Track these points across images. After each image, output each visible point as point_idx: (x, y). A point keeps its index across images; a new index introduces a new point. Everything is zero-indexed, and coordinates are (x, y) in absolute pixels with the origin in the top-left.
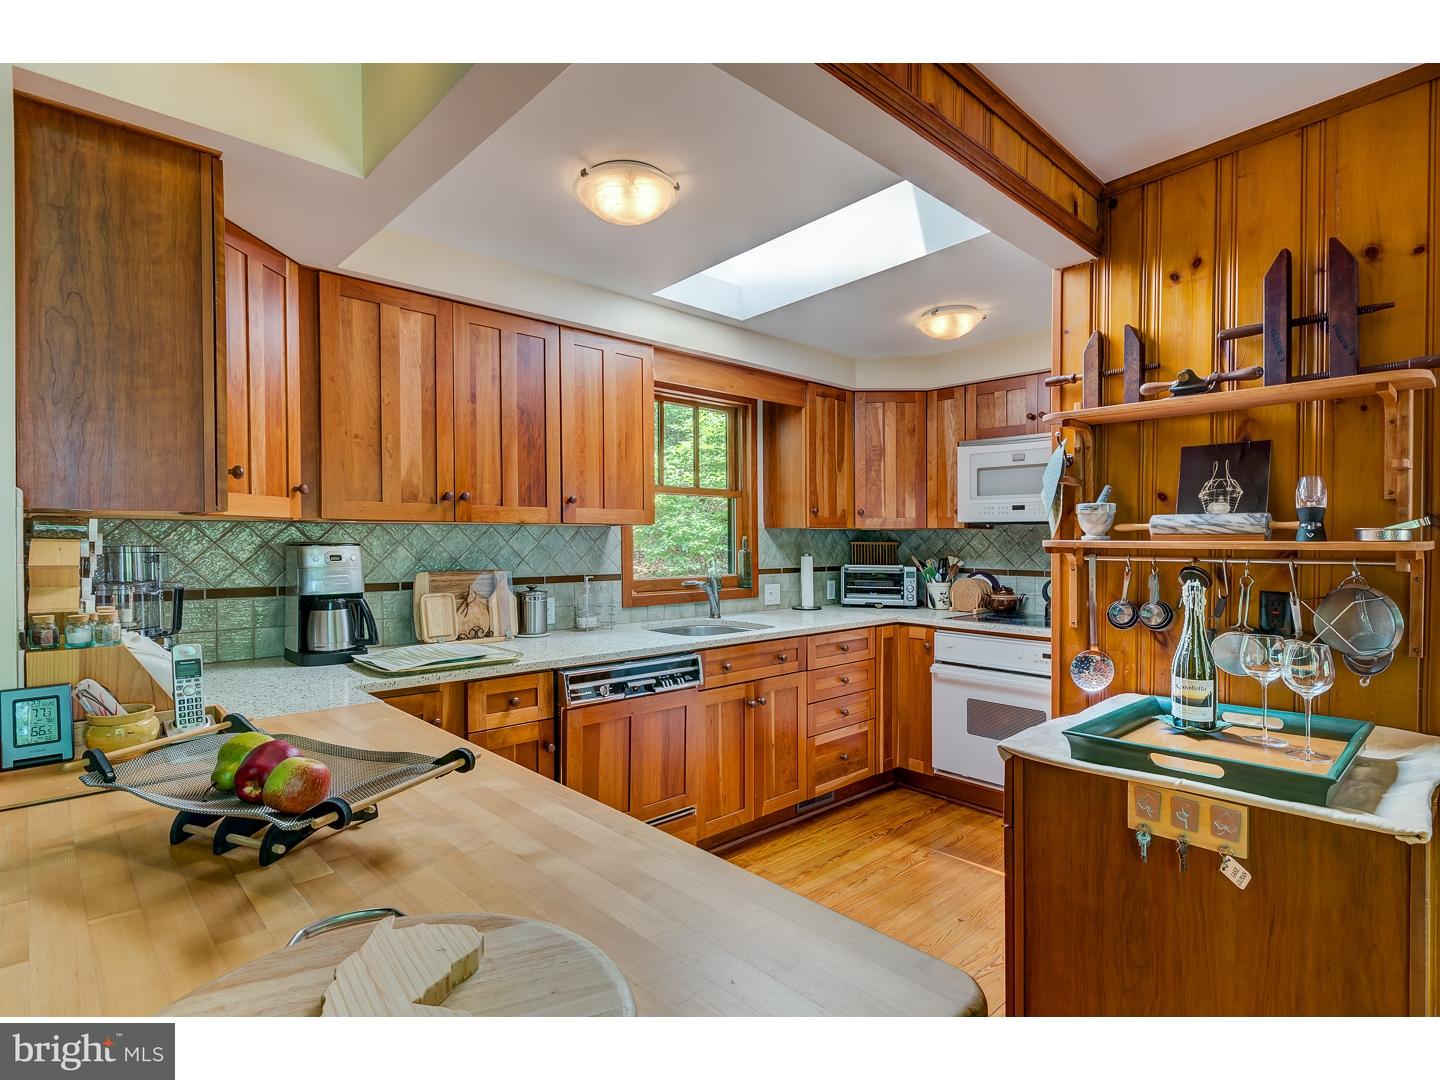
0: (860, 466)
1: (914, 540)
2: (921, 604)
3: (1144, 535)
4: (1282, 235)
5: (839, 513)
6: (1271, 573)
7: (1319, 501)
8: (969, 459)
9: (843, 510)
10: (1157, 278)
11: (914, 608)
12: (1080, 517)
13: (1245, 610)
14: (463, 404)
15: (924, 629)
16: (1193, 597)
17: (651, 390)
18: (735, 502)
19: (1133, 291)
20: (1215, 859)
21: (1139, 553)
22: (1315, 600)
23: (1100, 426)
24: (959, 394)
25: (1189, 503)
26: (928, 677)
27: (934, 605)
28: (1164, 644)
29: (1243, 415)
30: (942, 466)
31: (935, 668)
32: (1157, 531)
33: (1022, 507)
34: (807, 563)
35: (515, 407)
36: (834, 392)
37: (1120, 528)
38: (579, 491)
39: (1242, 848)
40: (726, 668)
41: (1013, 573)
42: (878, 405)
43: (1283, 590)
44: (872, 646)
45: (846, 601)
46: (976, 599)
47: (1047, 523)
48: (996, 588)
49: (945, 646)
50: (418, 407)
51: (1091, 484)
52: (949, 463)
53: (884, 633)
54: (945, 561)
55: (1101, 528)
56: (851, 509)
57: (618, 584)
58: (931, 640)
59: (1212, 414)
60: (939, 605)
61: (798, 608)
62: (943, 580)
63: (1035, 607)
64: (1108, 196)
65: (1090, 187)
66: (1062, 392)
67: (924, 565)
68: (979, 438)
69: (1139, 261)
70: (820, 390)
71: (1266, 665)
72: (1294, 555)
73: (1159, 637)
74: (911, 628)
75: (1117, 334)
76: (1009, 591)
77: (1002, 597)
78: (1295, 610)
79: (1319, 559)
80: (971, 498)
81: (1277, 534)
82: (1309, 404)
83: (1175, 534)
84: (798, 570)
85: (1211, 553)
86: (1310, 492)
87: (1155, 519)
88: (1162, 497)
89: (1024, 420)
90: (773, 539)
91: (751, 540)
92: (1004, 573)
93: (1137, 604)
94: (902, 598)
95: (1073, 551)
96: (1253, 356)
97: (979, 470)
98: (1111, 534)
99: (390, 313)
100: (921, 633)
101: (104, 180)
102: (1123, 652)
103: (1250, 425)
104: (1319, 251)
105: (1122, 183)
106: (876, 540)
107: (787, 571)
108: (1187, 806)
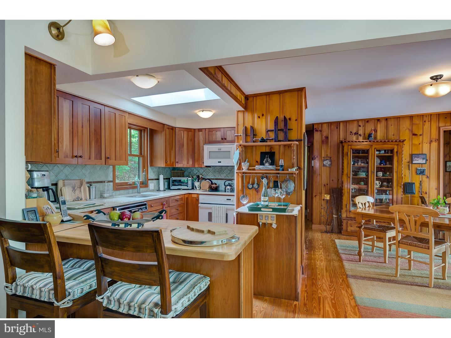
0: (177, 149)
1: (189, 170)
2: (193, 189)
3: (254, 170)
4: (276, 113)
5: (172, 162)
6: (275, 177)
7: (283, 164)
8: (207, 148)
9: (173, 162)
10: (256, 116)
11: (191, 189)
12: (242, 165)
13: (271, 185)
14: (80, 129)
15: (196, 195)
16: (265, 181)
17: (127, 126)
18: (141, 158)
19: (252, 118)
20: (271, 224)
21: (253, 173)
22: (283, 182)
23: (245, 146)
24: (204, 131)
25: (262, 164)
26: (198, 207)
27: (196, 188)
28: (257, 192)
29: (271, 147)
30: (199, 150)
31: (200, 205)
32: (257, 169)
33: (220, 162)
34: (161, 177)
35: (93, 130)
36: (171, 127)
37: (250, 168)
38: (109, 155)
39: (275, 222)
40: (152, 206)
41: (216, 179)
42: (182, 132)
43: (277, 180)
44: (183, 200)
45: (171, 188)
46: (208, 186)
47: (234, 166)
48: (212, 183)
49: (202, 199)
50: (68, 129)
51: (244, 159)
52: (201, 149)
53: (186, 196)
54: (199, 176)
55: (247, 168)
56: (175, 161)
57: (112, 184)
58: (198, 198)
59: (266, 146)
60: (198, 188)
61: (159, 190)
62: (198, 181)
63: (222, 187)
64: (247, 97)
65: (244, 95)
66: (238, 138)
67: (193, 178)
68: (209, 143)
69: (253, 112)
70: (168, 127)
71: (275, 194)
72: (278, 173)
73: (257, 191)
74: (193, 195)
75: (249, 127)
76: (216, 184)
77: (214, 186)
78: (279, 184)
79: (283, 174)
80: (208, 159)
81: (277, 170)
82: (281, 145)
83: (260, 170)
84: (158, 179)
85: (266, 173)
86: (281, 162)
87: (256, 166)
88: (257, 162)
89: (220, 139)
90: (152, 170)
91: (146, 170)
92: (214, 179)
93: (253, 184)
94: (188, 187)
95: (241, 173)
96: (272, 135)
97: (210, 152)
98: (248, 169)
99: (61, 100)
100: (195, 196)
101: (31, 71)
102: (250, 194)
103: (272, 149)
104: (282, 117)
105: (250, 95)
106: (178, 170)
107: (156, 179)
108: (267, 216)
